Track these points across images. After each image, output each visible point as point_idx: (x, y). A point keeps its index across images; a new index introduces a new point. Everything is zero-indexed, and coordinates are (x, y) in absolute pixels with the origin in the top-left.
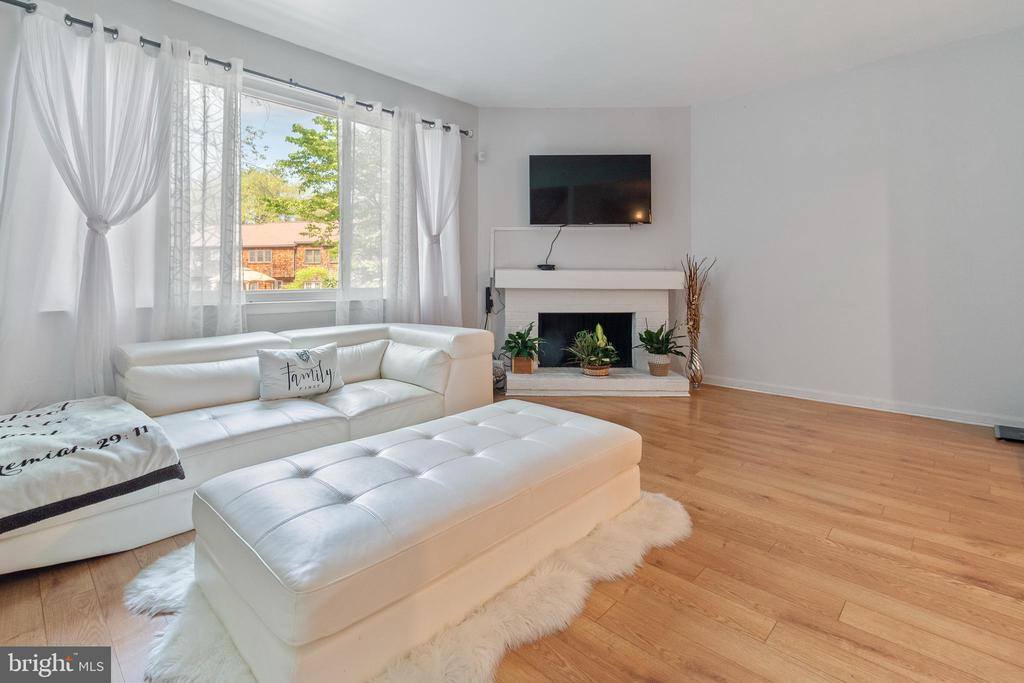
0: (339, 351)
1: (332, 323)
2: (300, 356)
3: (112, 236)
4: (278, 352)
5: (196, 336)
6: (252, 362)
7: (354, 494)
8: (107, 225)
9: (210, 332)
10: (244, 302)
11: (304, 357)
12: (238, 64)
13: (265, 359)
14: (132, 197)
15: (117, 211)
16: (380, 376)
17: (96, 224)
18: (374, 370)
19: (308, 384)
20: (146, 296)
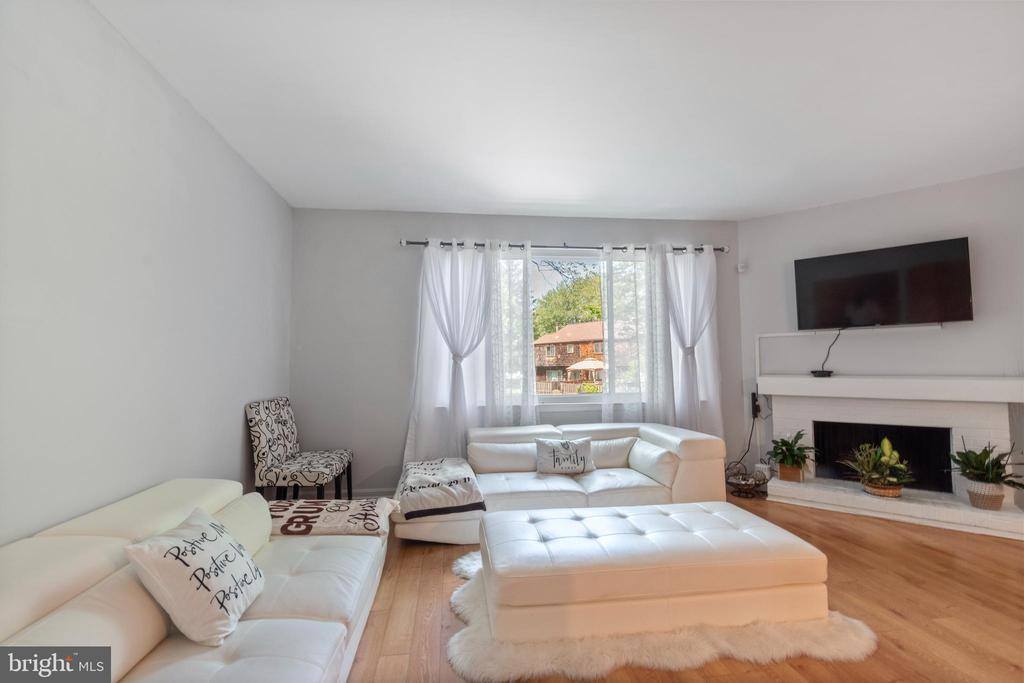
0: (594, 444)
1: (599, 420)
2: (563, 445)
3: (464, 364)
4: (548, 441)
5: (509, 425)
6: (532, 447)
7: (551, 537)
8: (461, 358)
9: (517, 423)
10: (537, 404)
11: (565, 446)
12: (528, 244)
13: (540, 445)
14: (472, 341)
15: (465, 350)
16: (627, 466)
17: (457, 357)
18: (622, 460)
19: (567, 465)
20: (482, 400)
